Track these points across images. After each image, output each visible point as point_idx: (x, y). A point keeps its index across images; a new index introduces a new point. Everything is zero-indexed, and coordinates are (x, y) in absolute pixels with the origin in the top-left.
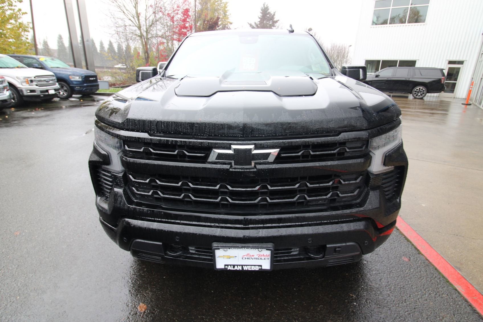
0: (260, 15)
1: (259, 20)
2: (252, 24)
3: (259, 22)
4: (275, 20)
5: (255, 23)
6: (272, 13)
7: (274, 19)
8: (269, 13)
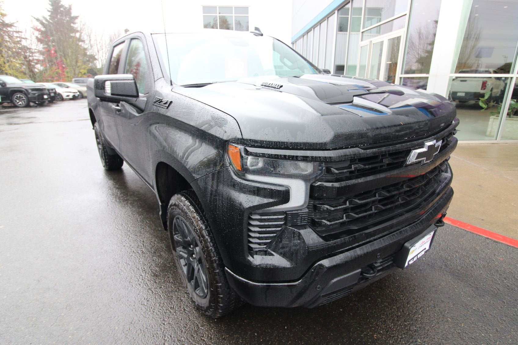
0: (50, 8)
1: (49, 14)
2: (39, 18)
3: (49, 16)
4: (73, 15)
5: (44, 17)
6: (67, 6)
7: (71, 13)
8: (62, 6)
